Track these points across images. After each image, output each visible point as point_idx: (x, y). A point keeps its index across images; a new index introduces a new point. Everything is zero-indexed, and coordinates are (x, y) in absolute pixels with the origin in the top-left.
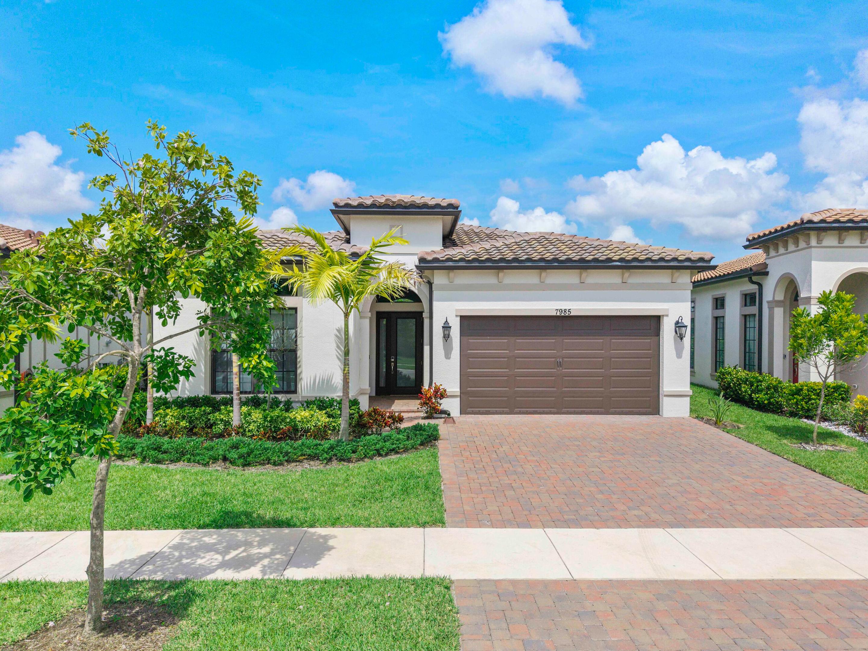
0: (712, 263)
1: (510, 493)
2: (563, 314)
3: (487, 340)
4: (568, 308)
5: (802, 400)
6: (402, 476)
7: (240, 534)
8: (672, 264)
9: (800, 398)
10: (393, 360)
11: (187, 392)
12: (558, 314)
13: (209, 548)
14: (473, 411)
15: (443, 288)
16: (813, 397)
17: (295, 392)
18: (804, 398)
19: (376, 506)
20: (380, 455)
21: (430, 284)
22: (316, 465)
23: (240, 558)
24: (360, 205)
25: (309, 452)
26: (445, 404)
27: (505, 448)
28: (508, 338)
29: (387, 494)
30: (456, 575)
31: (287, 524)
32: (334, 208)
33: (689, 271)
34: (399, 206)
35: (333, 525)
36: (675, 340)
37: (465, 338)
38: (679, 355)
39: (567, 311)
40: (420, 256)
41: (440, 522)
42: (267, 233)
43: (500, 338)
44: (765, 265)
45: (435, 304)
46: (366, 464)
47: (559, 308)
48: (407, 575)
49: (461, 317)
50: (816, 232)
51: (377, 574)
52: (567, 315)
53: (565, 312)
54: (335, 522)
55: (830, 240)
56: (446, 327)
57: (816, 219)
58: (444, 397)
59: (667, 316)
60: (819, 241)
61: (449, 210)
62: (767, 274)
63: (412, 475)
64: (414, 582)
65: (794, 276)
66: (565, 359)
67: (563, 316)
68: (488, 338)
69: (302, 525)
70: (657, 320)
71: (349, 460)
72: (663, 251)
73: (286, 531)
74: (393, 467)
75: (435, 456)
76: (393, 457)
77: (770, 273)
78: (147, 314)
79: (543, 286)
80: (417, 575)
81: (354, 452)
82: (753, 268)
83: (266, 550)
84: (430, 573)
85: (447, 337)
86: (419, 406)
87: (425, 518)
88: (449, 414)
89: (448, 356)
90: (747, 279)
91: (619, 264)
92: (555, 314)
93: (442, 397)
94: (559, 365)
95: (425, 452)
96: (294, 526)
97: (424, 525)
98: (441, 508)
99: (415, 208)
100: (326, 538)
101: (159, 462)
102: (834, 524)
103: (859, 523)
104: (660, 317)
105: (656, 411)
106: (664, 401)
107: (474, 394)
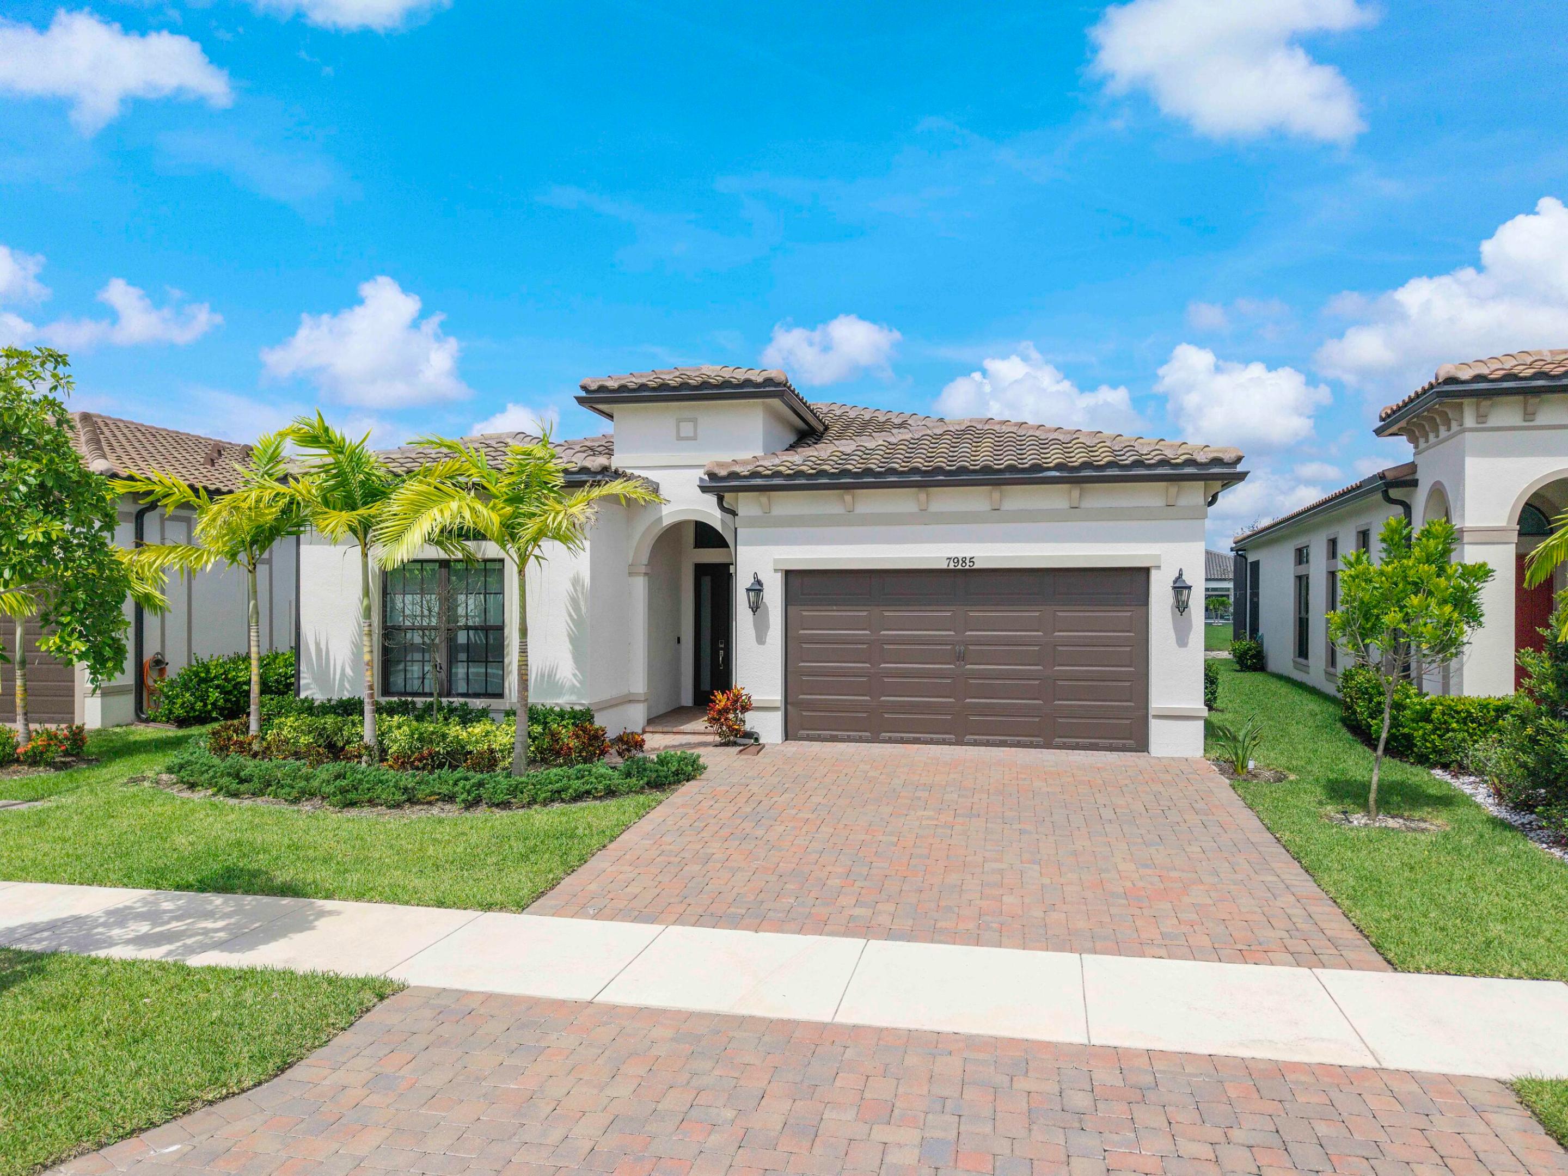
0: (1240, 468)
2: (959, 567)
3: (834, 613)
4: (968, 555)
5: (1433, 732)
6: (549, 834)
7: (220, 900)
8: (1160, 471)
9: (1429, 727)
10: (722, 646)
11: (346, 693)
12: (952, 566)
13: (157, 915)
14: (808, 735)
15: (752, 522)
16: (1454, 725)
17: (500, 695)
18: (1437, 729)
20: (562, 800)
22: (452, 811)
23: (174, 932)
24: (623, 388)
26: (752, 721)
28: (869, 608)
32: (583, 394)
33: (1201, 484)
34: (705, 385)
36: (1173, 613)
37: (791, 609)
38: (1182, 641)
39: (967, 561)
40: (706, 469)
41: (513, 905)
42: (491, 438)
43: (855, 608)
44: (1412, 467)
45: (740, 549)
46: (523, 814)
47: (953, 555)
49: (788, 574)
50: (1474, 400)
52: (967, 567)
53: (964, 562)
56: (756, 590)
57: (1465, 375)
58: (748, 710)
59: (1158, 567)
60: (1481, 417)
61: (767, 389)
62: (1414, 483)
65: (1444, 487)
66: (971, 647)
67: (959, 570)
68: (835, 608)
69: (314, 894)
70: (1143, 574)
71: (505, 806)
72: (1157, 447)
74: (555, 819)
75: (645, 806)
76: (584, 804)
77: (1420, 482)
78: (250, 571)
79: (924, 517)
81: (513, 793)
82: (1386, 473)
86: (707, 724)
87: (496, 897)
88: (757, 740)
89: (760, 639)
90: (1379, 496)
91: (1058, 474)
92: (945, 567)
93: (745, 709)
95: (639, 799)
96: (305, 895)
97: (489, 907)
98: (541, 885)
99: (711, 389)
100: (325, 915)
101: (235, 795)
102: (1193, 954)
103: (1244, 956)
104: (1146, 571)
105: (1142, 745)
106: (1155, 726)
107: (810, 705)
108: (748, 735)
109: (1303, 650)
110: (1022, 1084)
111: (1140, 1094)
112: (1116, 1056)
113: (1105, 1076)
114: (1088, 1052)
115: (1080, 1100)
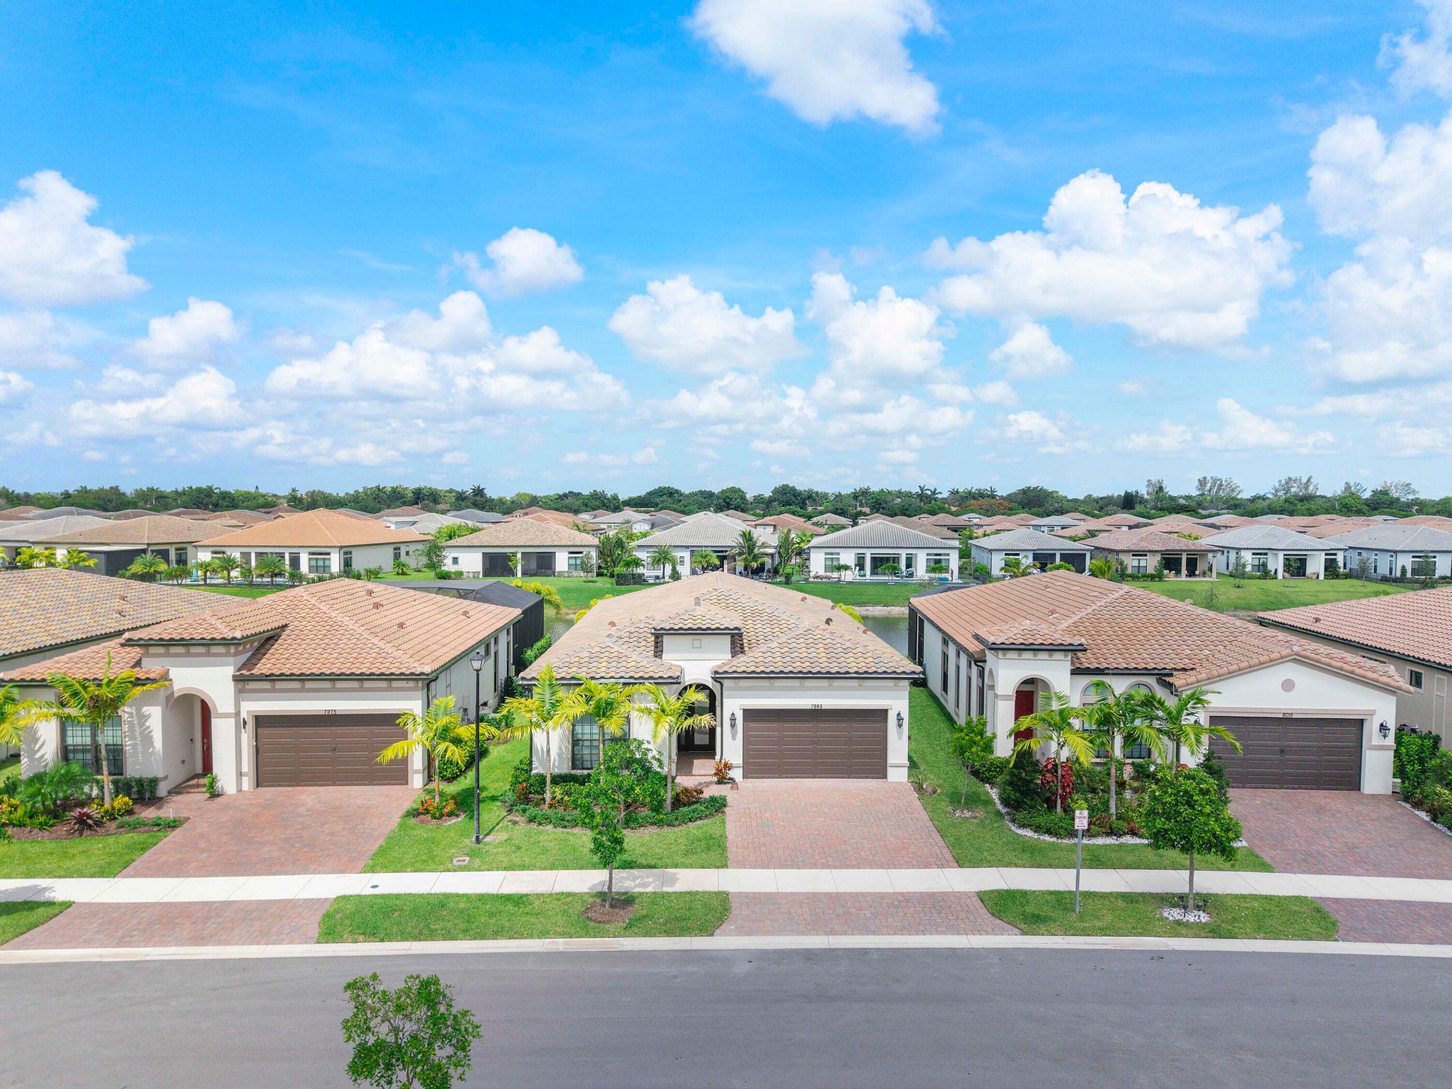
1: (763, 849)
2: (816, 708)
3: (763, 725)
4: (819, 704)
6: (706, 838)
7: (635, 872)
8: (892, 676)
12: (813, 708)
13: (626, 878)
14: (753, 776)
15: (731, 689)
19: (694, 857)
20: (691, 821)
21: (722, 685)
22: (656, 829)
24: (671, 629)
25: (650, 821)
26: (732, 773)
27: (768, 814)
28: (778, 724)
29: (699, 850)
30: (731, 890)
31: (654, 867)
32: (652, 631)
33: (907, 679)
34: (699, 629)
35: (676, 867)
36: (896, 728)
37: (746, 724)
38: (900, 737)
40: (714, 669)
41: (725, 866)
43: (771, 723)
45: (724, 700)
46: (683, 828)
47: (814, 704)
48: (712, 890)
49: (744, 710)
50: (1001, 650)
51: (700, 890)
52: (819, 709)
53: (818, 706)
54: (676, 866)
55: (1013, 655)
56: (733, 719)
58: (731, 769)
59: (891, 709)
60: (1004, 655)
61: (735, 631)
63: (711, 838)
64: (715, 893)
66: (820, 739)
67: (816, 710)
68: (763, 723)
69: (661, 867)
70: (885, 711)
71: (674, 826)
73: (655, 870)
74: (700, 832)
75: (723, 822)
76: (699, 822)
79: (801, 688)
80: (716, 890)
81: (676, 819)
83: (651, 880)
84: (720, 890)
85: (733, 726)
86: (713, 774)
87: (719, 864)
88: (734, 781)
89: (734, 738)
91: (855, 675)
92: (810, 709)
93: (729, 767)
94: (816, 743)
95: (718, 818)
96: (659, 868)
97: (718, 868)
98: (726, 859)
99: (711, 631)
100: (675, 874)
102: (913, 867)
103: (926, 867)
104: (886, 711)
105: (885, 776)
106: (889, 770)
107: (754, 764)
108: (730, 779)
109: (945, 688)
110: (885, 901)
111: (908, 901)
112: (901, 894)
113: (900, 898)
114: (895, 894)
115: (896, 903)
